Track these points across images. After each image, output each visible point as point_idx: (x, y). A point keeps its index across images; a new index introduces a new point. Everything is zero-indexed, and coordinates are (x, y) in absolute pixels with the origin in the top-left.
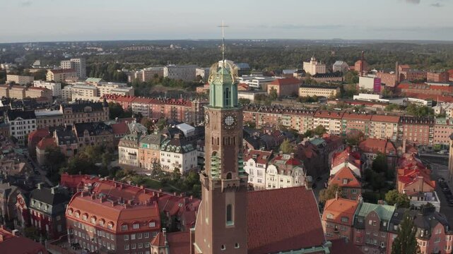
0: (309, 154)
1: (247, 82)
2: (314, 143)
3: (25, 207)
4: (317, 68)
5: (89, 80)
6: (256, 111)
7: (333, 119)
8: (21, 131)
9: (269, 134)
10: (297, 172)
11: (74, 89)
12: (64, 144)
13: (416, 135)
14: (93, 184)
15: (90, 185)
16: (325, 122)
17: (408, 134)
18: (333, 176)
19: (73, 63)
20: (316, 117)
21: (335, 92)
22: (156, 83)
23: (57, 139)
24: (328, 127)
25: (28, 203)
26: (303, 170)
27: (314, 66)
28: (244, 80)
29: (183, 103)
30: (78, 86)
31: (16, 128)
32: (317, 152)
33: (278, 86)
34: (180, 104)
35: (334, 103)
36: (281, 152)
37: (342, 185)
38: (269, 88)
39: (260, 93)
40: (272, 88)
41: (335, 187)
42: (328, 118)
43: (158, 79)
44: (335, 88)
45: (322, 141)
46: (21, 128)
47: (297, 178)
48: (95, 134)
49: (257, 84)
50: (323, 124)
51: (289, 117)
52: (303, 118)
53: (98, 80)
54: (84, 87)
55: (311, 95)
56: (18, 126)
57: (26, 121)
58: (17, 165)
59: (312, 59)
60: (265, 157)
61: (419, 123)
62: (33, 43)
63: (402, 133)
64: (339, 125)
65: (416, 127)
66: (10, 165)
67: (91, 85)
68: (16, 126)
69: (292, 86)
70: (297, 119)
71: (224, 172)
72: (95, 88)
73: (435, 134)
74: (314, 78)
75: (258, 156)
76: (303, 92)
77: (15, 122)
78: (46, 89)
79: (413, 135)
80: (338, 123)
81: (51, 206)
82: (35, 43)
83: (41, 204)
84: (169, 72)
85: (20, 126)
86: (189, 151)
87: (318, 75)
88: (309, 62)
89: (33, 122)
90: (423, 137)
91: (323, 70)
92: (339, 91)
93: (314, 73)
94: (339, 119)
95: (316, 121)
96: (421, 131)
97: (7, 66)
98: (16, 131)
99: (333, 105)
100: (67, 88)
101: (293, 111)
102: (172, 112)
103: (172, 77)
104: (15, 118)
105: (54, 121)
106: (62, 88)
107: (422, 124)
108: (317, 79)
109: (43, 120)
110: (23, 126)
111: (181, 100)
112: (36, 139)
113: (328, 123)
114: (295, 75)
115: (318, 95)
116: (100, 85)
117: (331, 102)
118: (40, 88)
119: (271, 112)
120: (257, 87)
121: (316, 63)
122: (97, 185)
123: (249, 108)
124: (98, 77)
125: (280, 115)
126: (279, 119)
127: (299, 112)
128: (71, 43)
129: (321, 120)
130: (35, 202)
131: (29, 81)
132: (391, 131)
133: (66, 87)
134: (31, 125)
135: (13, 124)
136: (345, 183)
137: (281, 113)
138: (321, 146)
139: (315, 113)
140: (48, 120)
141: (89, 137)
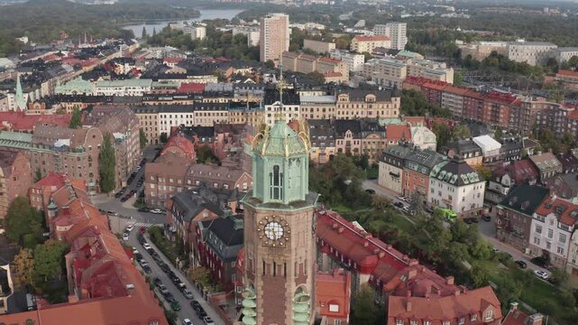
5: (402, 52)
11: (379, 66)
12: (317, 146)
31: (273, 116)
43: (496, 59)
48: (362, 137)
56: (276, 113)
57: (287, 107)
58: (234, 173)
60: (574, 214)
66: (225, 171)
68: (273, 113)
77: (273, 107)
81: (226, 247)
83: (218, 240)
84: (512, 49)
85: (279, 113)
86: (470, 183)
89: (296, 109)
100: (371, 63)
104: (273, 103)
105: (324, 110)
109: (309, 108)
110: (283, 113)
130: (212, 235)
133: (370, 60)
134: (293, 113)
135: (269, 109)
140: (315, 108)
141: (352, 141)
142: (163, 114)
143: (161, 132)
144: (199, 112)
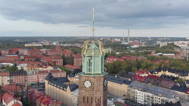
13: (19, 80)
17: (15, 80)
61: (20, 75)
63: (12, 80)
65: (19, 76)
73: (28, 79)
79: (17, 80)
90: (22, 81)
96: (21, 78)
107: (21, 75)
132: (6, 80)
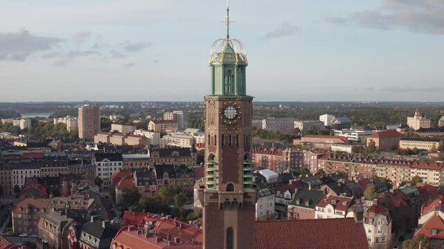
0: (398, 203)
1: (346, 135)
2: (404, 191)
3: (75, 240)
4: (421, 123)
5: (187, 130)
6: (349, 161)
7: (431, 170)
8: (107, 172)
9: (357, 181)
10: (380, 220)
11: (172, 139)
12: (142, 185)
14: (153, 223)
15: (151, 223)
16: (423, 174)
18: (421, 225)
19: (176, 115)
20: (413, 168)
21: (437, 145)
22: (254, 136)
23: (136, 179)
24: (426, 178)
25: (78, 237)
26: (388, 219)
27: (418, 121)
28: (343, 133)
29: (275, 153)
30: (176, 136)
31: (102, 170)
32: (408, 201)
33: (378, 139)
34: (271, 153)
35: (436, 155)
36: (363, 198)
37: (430, 236)
38: (368, 141)
39: (358, 146)
40: (371, 141)
41: (421, 237)
42: (426, 169)
43: (256, 131)
44: (438, 141)
45: (414, 190)
46: (108, 169)
47: (379, 227)
48: (175, 177)
49: (356, 137)
50: (421, 176)
51: (384, 168)
52: (399, 169)
53: (196, 131)
54: (182, 136)
55: (412, 148)
56: (105, 167)
57: (113, 163)
58: (86, 201)
59: (416, 114)
60: (344, 203)
62: (149, 102)
64: (438, 177)
66: (79, 201)
67: (188, 135)
68: (102, 167)
69: (392, 139)
70: (392, 170)
71: (223, 182)
72: (191, 137)
74: (418, 133)
75: (337, 202)
76: (404, 145)
77: (102, 163)
78: (144, 137)
80: (437, 175)
81: (98, 240)
82: (152, 102)
83: (90, 238)
84: (267, 124)
85: (107, 167)
86: (265, 195)
87: (421, 130)
88: (413, 116)
89: (120, 164)
91: (428, 125)
92: (442, 144)
93: (418, 128)
94: (437, 170)
95: (413, 173)
97: (115, 117)
98: (102, 172)
99: (434, 157)
100: (166, 137)
101: (389, 161)
102: (263, 161)
103: (269, 130)
104: (102, 160)
105: (141, 164)
106: (161, 137)
108: (421, 134)
109: (129, 163)
110: (109, 167)
111: (272, 149)
112: (117, 179)
113: (426, 174)
114: (399, 130)
115: (419, 148)
116: (197, 135)
117: (432, 154)
118: (139, 136)
119: (364, 162)
120: (356, 140)
121: (421, 118)
122: (158, 224)
123: (342, 158)
124: (197, 128)
125: (374, 166)
126: (374, 170)
127: (394, 163)
128: (186, 103)
129: (418, 171)
130: (85, 235)
131: (131, 131)
133: (164, 137)
134: (118, 167)
135: (99, 165)
136: (434, 234)
137: (375, 163)
138: (413, 195)
139: (412, 165)
140: (134, 163)
141: (169, 180)
142: (16, 171)
143: (14, 184)
144: (44, 168)
